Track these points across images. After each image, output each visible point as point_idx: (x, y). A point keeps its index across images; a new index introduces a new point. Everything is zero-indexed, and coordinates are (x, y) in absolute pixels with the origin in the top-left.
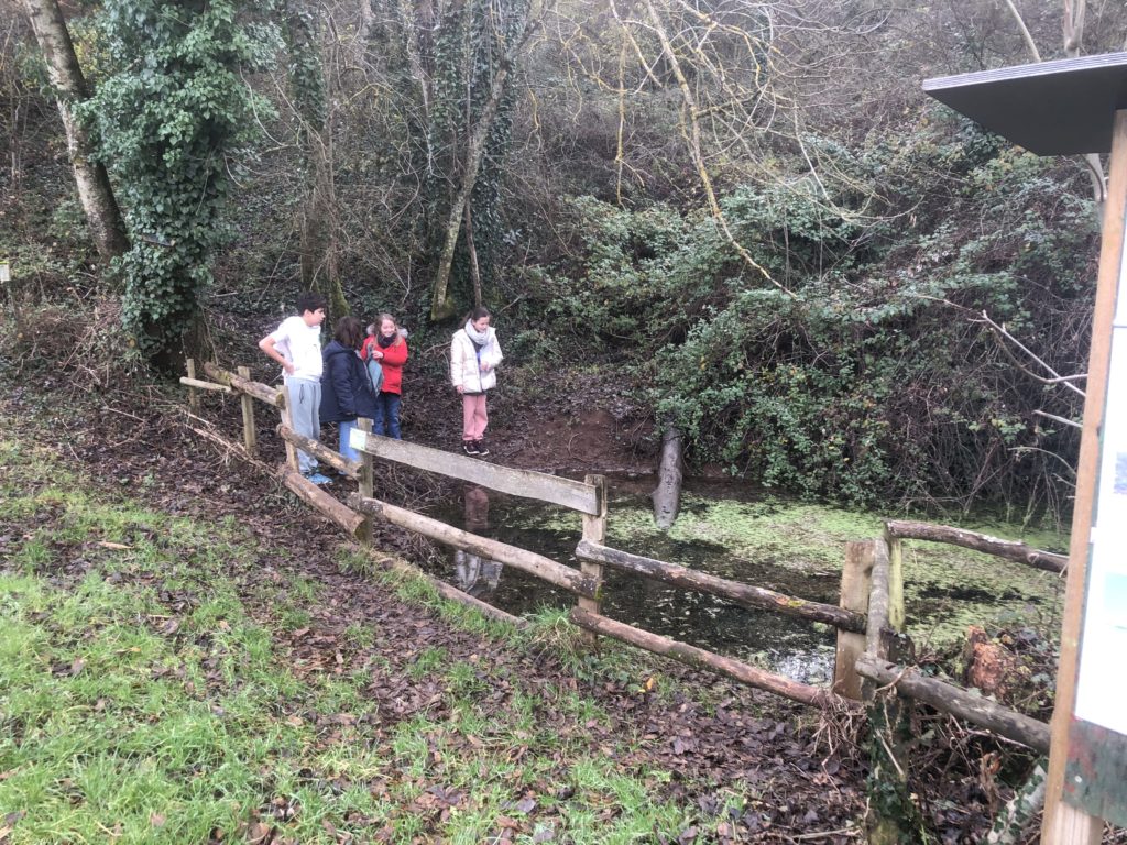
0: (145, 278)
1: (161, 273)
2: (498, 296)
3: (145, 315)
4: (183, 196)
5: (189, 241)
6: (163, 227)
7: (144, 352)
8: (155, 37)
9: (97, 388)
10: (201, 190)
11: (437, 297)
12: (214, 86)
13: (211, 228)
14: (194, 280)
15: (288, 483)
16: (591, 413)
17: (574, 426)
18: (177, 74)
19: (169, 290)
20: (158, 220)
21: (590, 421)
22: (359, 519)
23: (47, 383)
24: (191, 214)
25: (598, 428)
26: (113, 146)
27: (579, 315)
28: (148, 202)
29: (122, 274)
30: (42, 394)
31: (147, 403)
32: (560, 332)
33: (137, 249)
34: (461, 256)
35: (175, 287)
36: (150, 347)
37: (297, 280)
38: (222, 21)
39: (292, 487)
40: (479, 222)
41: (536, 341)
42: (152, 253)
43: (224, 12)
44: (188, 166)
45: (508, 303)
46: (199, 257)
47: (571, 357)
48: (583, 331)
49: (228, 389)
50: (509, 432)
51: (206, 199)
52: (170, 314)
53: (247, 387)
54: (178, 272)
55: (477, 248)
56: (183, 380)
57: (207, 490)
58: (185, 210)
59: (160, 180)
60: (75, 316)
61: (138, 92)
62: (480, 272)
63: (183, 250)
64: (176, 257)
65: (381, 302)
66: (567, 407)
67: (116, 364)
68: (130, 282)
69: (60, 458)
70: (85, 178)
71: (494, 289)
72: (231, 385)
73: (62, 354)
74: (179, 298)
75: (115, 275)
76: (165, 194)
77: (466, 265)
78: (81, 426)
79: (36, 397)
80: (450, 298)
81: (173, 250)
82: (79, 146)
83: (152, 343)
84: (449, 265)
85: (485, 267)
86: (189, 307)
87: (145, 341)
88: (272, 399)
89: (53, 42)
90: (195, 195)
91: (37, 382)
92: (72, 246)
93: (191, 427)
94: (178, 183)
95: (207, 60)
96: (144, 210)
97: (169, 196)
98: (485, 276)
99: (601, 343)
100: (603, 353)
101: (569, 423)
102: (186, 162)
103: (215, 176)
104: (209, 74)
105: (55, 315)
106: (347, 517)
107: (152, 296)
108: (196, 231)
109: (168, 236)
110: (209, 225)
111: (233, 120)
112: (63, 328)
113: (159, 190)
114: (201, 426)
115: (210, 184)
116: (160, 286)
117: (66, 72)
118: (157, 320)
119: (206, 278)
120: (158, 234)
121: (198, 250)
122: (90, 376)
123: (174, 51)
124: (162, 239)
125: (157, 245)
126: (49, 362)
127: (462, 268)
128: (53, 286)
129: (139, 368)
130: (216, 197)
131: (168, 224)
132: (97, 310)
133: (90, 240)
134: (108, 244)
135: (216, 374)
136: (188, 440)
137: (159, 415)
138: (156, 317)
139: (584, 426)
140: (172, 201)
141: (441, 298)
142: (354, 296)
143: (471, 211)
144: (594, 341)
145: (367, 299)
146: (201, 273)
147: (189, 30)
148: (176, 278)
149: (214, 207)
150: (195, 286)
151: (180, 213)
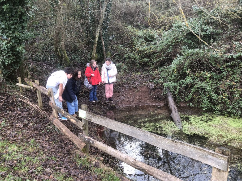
0: (2, 51)
1: (6, 49)
2: (110, 54)
3: (3, 63)
4: (11, 22)
5: (15, 38)
6: (6, 33)
7: (4, 75)
11: (93, 54)
13: (23, 34)
14: (18, 51)
15: (54, 123)
16: (142, 87)
17: (138, 91)
19: (10, 55)
20: (3, 31)
21: (142, 89)
22: (83, 144)
24: (15, 28)
25: (145, 92)
27: (133, 58)
31: (6, 92)
32: (128, 63)
34: (100, 43)
35: (12, 54)
36: (6, 73)
37: (53, 51)
39: (56, 125)
40: (104, 33)
41: (121, 66)
42: (3, 42)
44: (12, 11)
45: (112, 55)
46: (20, 43)
47: (131, 70)
48: (134, 63)
49: (32, 88)
50: (119, 94)
51: (20, 23)
52: (11, 63)
53: (38, 88)
54: (12, 49)
55: (104, 40)
56: (17, 84)
57: (25, 125)
58: (13, 27)
59: (2, 16)
62: (105, 47)
63: (13, 41)
64: (11, 43)
65: (77, 56)
66: (135, 86)
71: (108, 52)
72: (33, 86)
74: (14, 57)
76: (5, 21)
77: (101, 45)
80: (96, 55)
81: (10, 41)
83: (7, 72)
84: (96, 45)
85: (106, 46)
86: (18, 60)
87: (5, 71)
88: (47, 93)
90: (16, 21)
93: (21, 99)
94: (9, 17)
97: (7, 22)
98: (106, 48)
99: (139, 66)
100: (140, 69)
101: (137, 90)
102: (11, 9)
103: (22, 14)
107: (5, 57)
108: (17, 34)
109: (8, 36)
110: (22, 32)
113: (3, 20)
114: (24, 99)
115: (21, 18)
116: (7, 53)
119: (22, 50)
120: (4, 36)
121: (19, 41)
124: (5, 37)
125: (4, 40)
127: (100, 46)
130: (23, 22)
131: (7, 32)
135: (28, 82)
136: (20, 104)
137: (10, 95)
138: (6, 64)
139: (141, 91)
140: (8, 24)
141: (94, 54)
142: (69, 55)
143: (102, 30)
144: (137, 65)
145: (73, 56)
146: (20, 49)
148: (12, 51)
149: (23, 26)
150: (19, 53)
151: (11, 28)
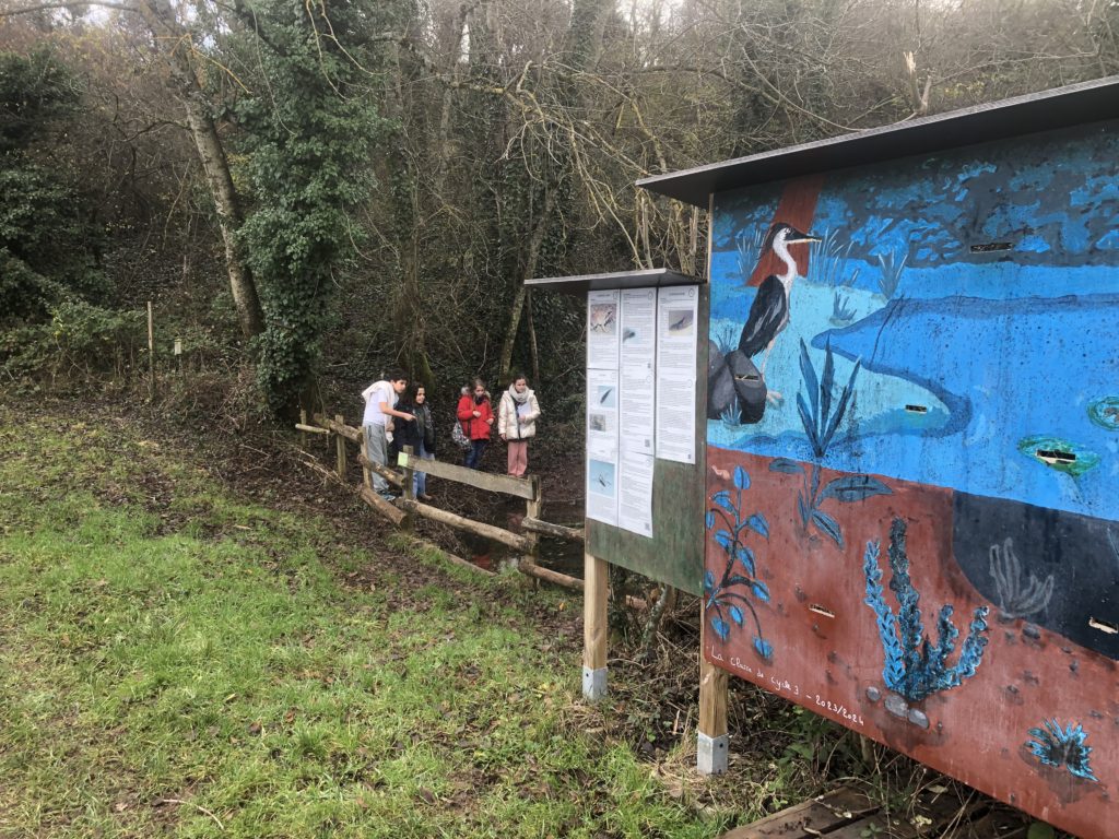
0: (273, 352)
1: (285, 348)
2: (554, 367)
3: (273, 378)
4: (302, 293)
5: (304, 325)
6: (288, 315)
7: (272, 406)
8: (287, 187)
9: (237, 431)
10: (314, 289)
12: (324, 219)
13: (321, 316)
14: (307, 353)
15: (363, 496)
18: (300, 211)
19: (291, 360)
20: (284, 310)
22: (403, 515)
23: (203, 428)
24: (307, 306)
26: (256, 260)
28: (278, 298)
29: (259, 348)
30: (199, 435)
31: (272, 443)
33: (269, 330)
34: (523, 334)
35: (294, 358)
36: (276, 402)
38: (331, 176)
39: (365, 498)
40: (539, 308)
42: (279, 333)
43: (332, 170)
44: (306, 273)
45: (561, 372)
46: (312, 336)
49: (328, 432)
51: (318, 295)
52: (290, 378)
53: (340, 429)
54: (297, 347)
55: (536, 328)
56: (297, 426)
57: (308, 501)
58: (302, 303)
59: (285, 282)
60: (224, 380)
61: (274, 223)
62: (538, 347)
63: (301, 332)
64: (296, 337)
67: (251, 414)
68: (263, 354)
69: (210, 477)
70: (236, 278)
71: (551, 361)
72: (330, 429)
73: (214, 407)
74: (297, 366)
75: (253, 349)
76: (289, 292)
77: (526, 342)
78: (224, 457)
79: (195, 437)
81: (294, 331)
82: (234, 255)
83: (277, 399)
84: (512, 341)
85: (542, 343)
86: (305, 372)
87: (272, 397)
88: (354, 436)
89: (219, 181)
90: (310, 293)
91: (196, 427)
92: (225, 326)
93: (302, 460)
94: (298, 284)
95: (320, 202)
96: (274, 303)
97: (292, 293)
98: (543, 350)
102: (304, 270)
103: (325, 279)
104: (321, 211)
105: (211, 379)
106: (397, 515)
107: (278, 364)
108: (309, 317)
109: (291, 322)
110: (319, 313)
111: (336, 242)
112: (216, 388)
113: (286, 289)
114: (308, 459)
115: (320, 285)
116: (284, 357)
117: (227, 202)
118: (281, 382)
119: (316, 351)
120: (284, 320)
121: (311, 331)
122: (233, 423)
123: (299, 196)
124: (286, 323)
125: (283, 327)
126: (206, 413)
127: (523, 344)
128: (210, 357)
129: (267, 417)
130: (325, 293)
131: (290, 313)
132: (240, 375)
133: (237, 322)
134: (250, 326)
135: (320, 421)
136: (299, 469)
137: (280, 452)
138: (280, 379)
140: (294, 297)
146: (313, 348)
147: (308, 182)
148: (295, 352)
149: (323, 302)
150: (309, 358)
151: (299, 305)
